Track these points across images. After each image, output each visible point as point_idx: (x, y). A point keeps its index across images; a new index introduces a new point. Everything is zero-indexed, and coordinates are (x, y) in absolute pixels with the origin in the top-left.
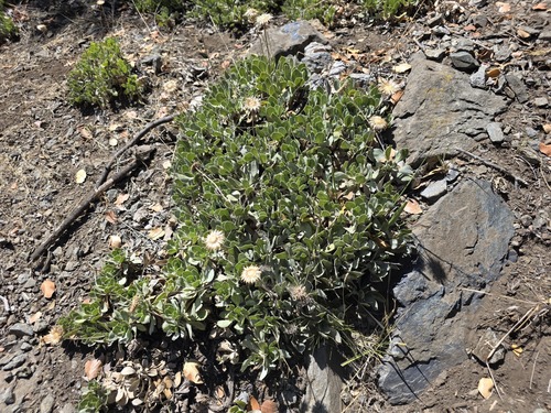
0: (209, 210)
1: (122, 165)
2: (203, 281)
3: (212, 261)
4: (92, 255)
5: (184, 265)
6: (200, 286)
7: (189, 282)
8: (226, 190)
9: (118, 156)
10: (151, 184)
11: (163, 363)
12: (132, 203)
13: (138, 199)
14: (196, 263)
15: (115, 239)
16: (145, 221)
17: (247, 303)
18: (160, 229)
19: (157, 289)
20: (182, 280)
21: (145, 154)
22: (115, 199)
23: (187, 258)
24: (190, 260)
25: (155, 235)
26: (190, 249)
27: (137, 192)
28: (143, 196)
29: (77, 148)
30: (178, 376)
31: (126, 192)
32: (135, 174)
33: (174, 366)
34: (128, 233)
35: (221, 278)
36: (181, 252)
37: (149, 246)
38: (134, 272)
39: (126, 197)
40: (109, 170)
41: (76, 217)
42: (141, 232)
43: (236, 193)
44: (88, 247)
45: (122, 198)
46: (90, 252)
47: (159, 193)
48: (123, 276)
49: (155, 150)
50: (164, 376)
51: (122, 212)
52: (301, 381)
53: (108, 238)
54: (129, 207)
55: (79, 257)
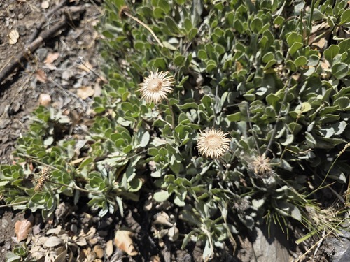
0: (140, 62)
1: (52, 24)
2: (135, 146)
3: (146, 121)
4: (23, 113)
5: (113, 126)
6: (131, 152)
7: (118, 147)
8: (162, 37)
9: (49, 17)
10: (80, 43)
11: (93, 230)
12: (62, 62)
13: (67, 57)
14: (127, 124)
15: (45, 98)
16: (73, 80)
17: (188, 172)
18: (90, 88)
19: (84, 151)
20: (110, 144)
21: (74, 14)
22: (45, 58)
23: (117, 118)
24: (120, 120)
25: (84, 94)
26: (119, 107)
27: (66, 51)
28: (73, 56)
29: (11, 11)
30: (109, 245)
31: (56, 51)
32: (65, 34)
33: (105, 233)
34: (57, 92)
35: (157, 142)
36: (111, 111)
37: (78, 106)
38: (61, 132)
39: (56, 56)
40: (39, 30)
41: (7, 75)
42: (70, 91)
43: (174, 40)
44: (19, 105)
45: (53, 57)
46: (21, 110)
47: (88, 52)
48: (49, 135)
49: (85, 11)
50: (94, 245)
51: (51, 71)
52: (244, 253)
53: (38, 97)
54: (58, 66)
55: (10, 115)
